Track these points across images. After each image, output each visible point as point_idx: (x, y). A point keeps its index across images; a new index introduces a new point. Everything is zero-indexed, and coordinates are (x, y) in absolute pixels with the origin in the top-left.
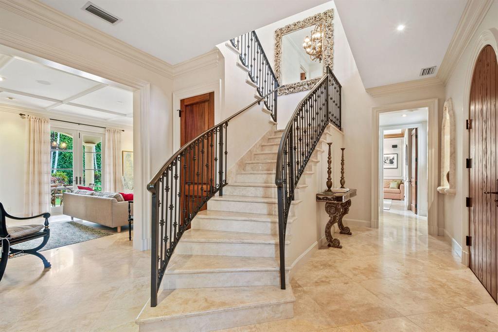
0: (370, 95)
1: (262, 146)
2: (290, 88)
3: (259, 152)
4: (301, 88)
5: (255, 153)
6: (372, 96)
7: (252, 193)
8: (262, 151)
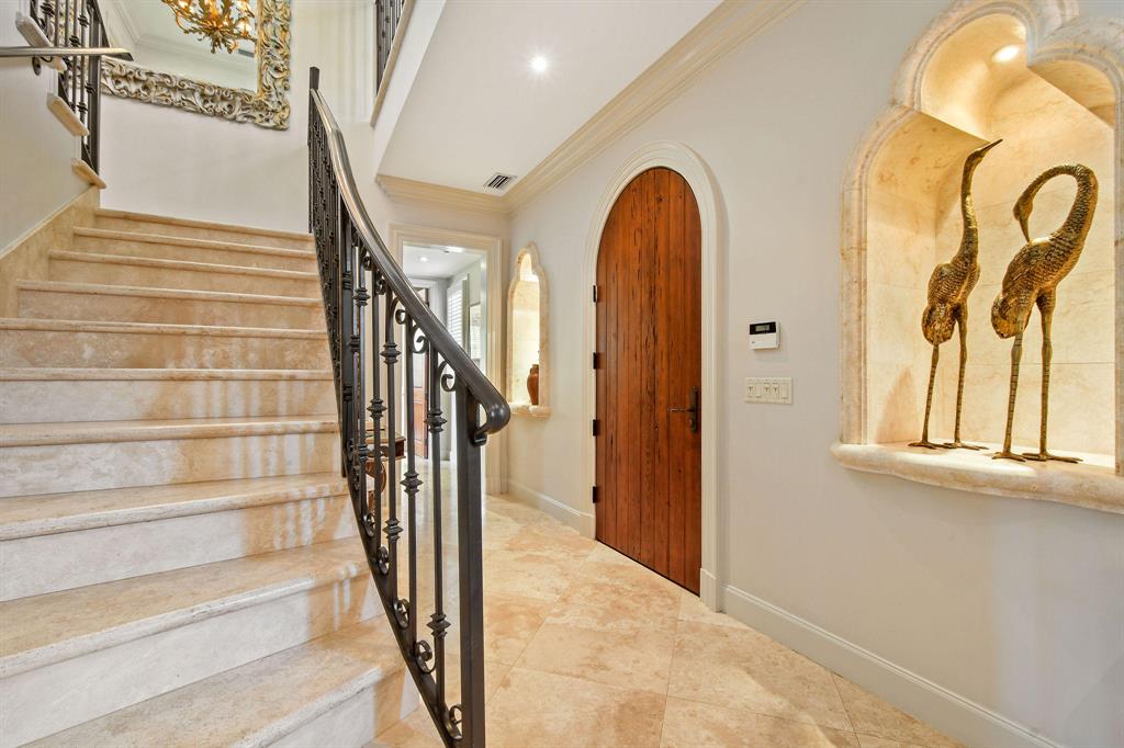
0: (385, 191)
1: (51, 258)
2: (125, 77)
3: (36, 281)
4: (177, 97)
5: (19, 282)
6: (389, 196)
7: (98, 474)
8: (51, 277)
